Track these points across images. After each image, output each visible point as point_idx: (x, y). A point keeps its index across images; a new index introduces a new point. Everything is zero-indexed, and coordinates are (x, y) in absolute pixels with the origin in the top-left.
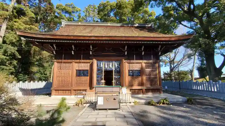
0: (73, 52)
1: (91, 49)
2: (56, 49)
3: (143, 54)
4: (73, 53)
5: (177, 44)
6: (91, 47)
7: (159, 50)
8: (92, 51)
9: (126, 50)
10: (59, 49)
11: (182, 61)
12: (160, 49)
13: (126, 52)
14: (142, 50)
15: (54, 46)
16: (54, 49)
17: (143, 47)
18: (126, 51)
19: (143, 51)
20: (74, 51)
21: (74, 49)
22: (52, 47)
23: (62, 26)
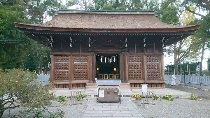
1: (90, 42)
3: (145, 46)
4: (71, 46)
5: (182, 36)
6: (90, 39)
8: (90, 43)
9: (126, 42)
10: (55, 41)
12: (164, 41)
13: (126, 45)
14: (144, 42)
15: (51, 38)
17: (145, 39)
20: (72, 43)
21: (71, 41)
22: (48, 39)
23: (56, 15)
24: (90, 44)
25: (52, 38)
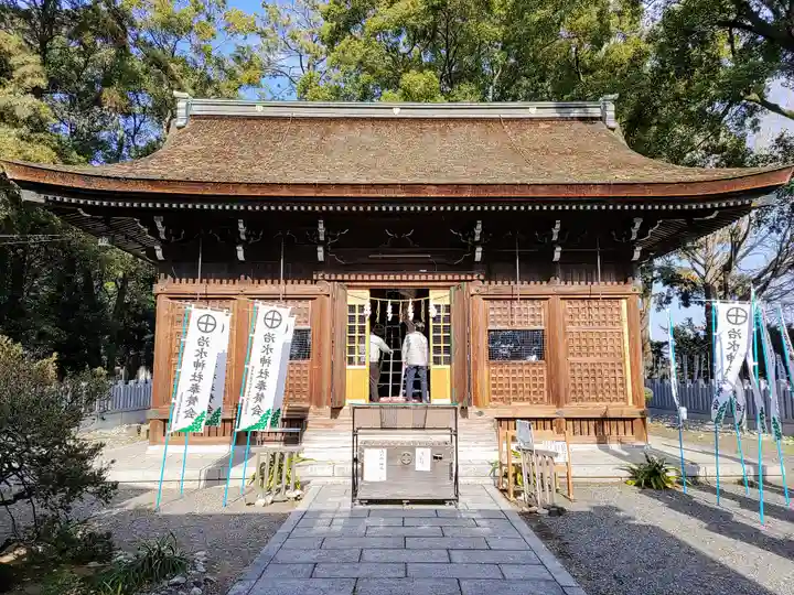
0: (240, 248)
1: (321, 238)
2: (163, 237)
3: (557, 256)
4: (241, 256)
5: (717, 212)
6: (321, 226)
7: (634, 237)
8: (323, 243)
9: (477, 238)
10: (177, 236)
11: (769, 274)
13: (479, 251)
14: (555, 238)
15: (159, 225)
16: (156, 234)
17: (558, 226)
18: (478, 244)
19: (557, 243)
20: (245, 244)
21: (243, 237)
22: (146, 230)
23: (180, 123)
24: (320, 249)
25: (163, 224)
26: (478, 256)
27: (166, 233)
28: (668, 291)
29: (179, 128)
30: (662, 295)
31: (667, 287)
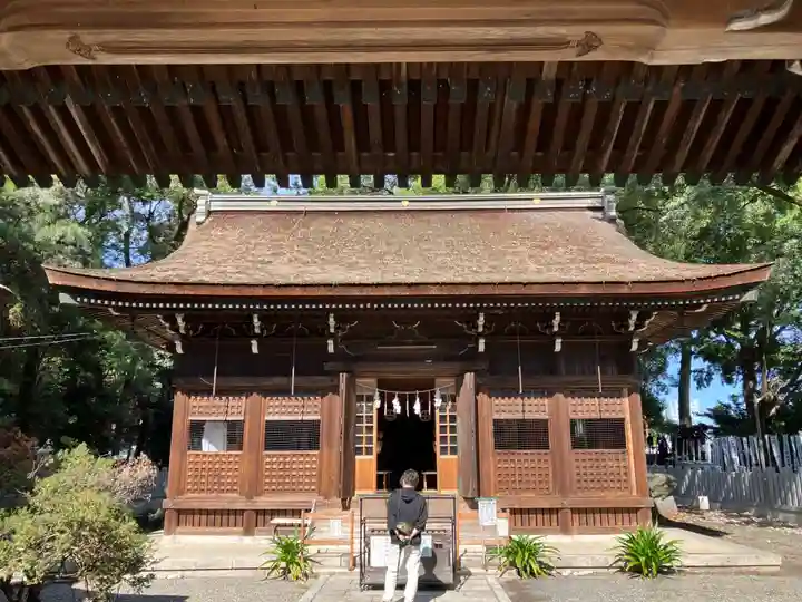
0: (254, 342)
1: (332, 330)
2: (182, 331)
3: (558, 348)
4: (255, 350)
5: (706, 306)
6: (331, 320)
7: (632, 328)
8: (333, 336)
9: (481, 329)
10: (196, 330)
12: (638, 326)
13: (482, 342)
14: (556, 329)
15: (179, 320)
16: (176, 329)
17: (558, 318)
18: (480, 335)
19: (555, 335)
20: (259, 338)
21: (257, 331)
22: (167, 325)
23: (200, 218)
24: (330, 342)
25: (183, 320)
26: (482, 348)
27: (186, 328)
28: (709, 367)
29: (199, 224)
30: (701, 371)
31: (707, 363)
